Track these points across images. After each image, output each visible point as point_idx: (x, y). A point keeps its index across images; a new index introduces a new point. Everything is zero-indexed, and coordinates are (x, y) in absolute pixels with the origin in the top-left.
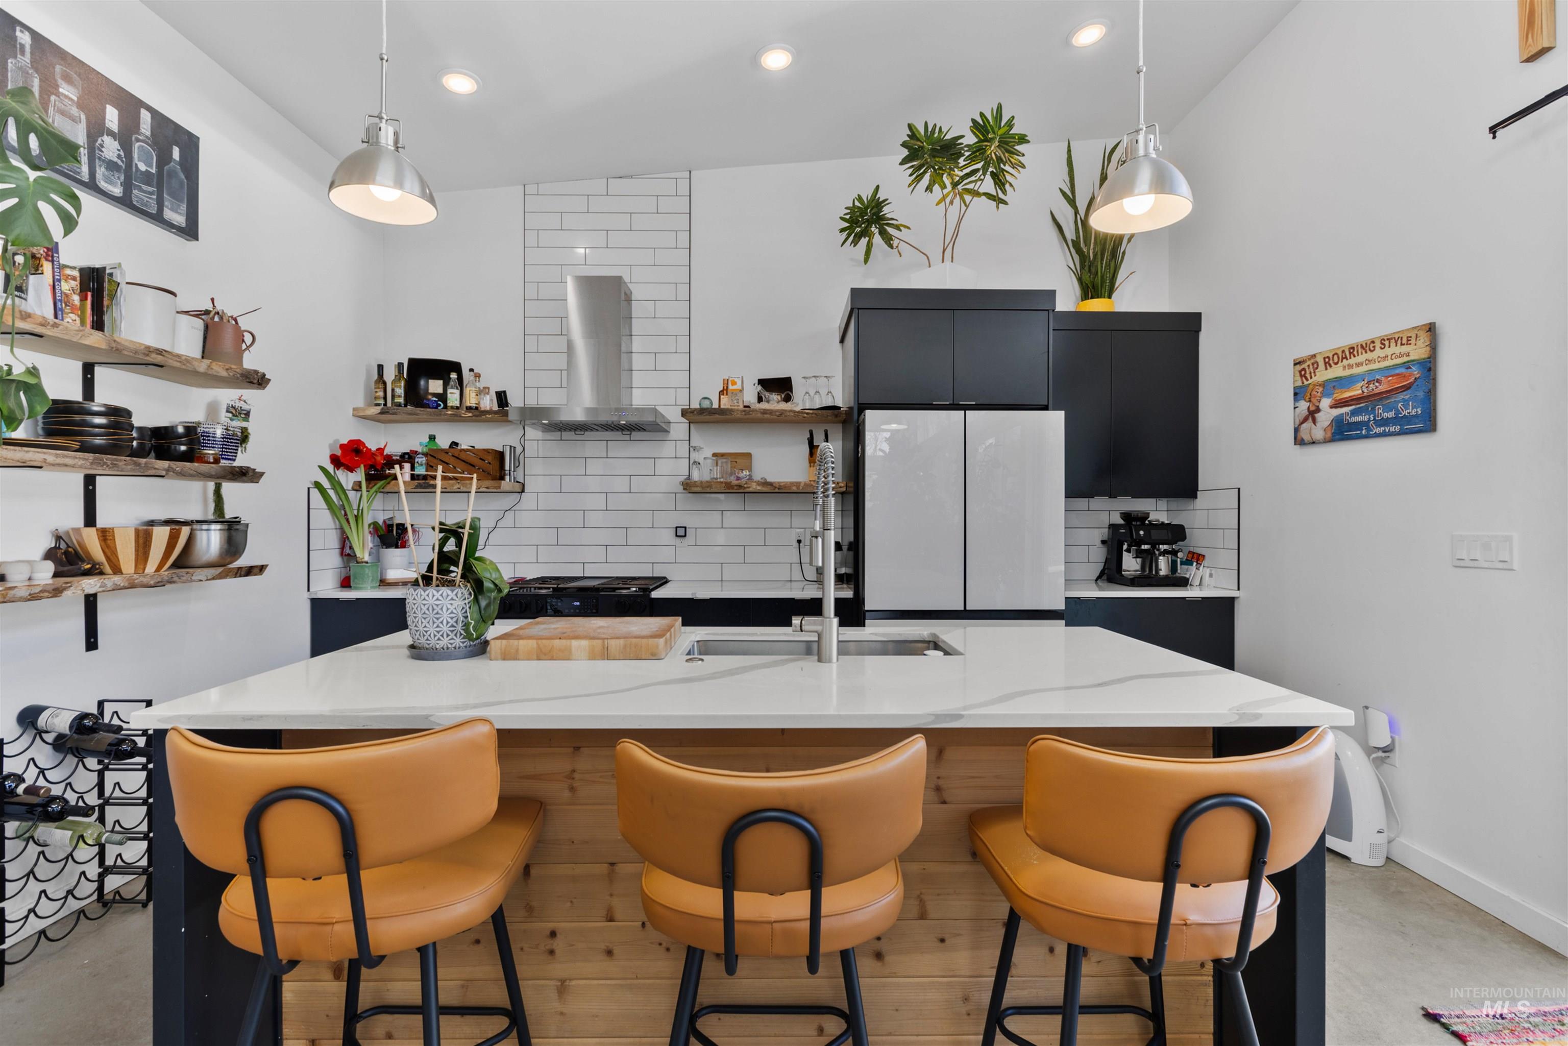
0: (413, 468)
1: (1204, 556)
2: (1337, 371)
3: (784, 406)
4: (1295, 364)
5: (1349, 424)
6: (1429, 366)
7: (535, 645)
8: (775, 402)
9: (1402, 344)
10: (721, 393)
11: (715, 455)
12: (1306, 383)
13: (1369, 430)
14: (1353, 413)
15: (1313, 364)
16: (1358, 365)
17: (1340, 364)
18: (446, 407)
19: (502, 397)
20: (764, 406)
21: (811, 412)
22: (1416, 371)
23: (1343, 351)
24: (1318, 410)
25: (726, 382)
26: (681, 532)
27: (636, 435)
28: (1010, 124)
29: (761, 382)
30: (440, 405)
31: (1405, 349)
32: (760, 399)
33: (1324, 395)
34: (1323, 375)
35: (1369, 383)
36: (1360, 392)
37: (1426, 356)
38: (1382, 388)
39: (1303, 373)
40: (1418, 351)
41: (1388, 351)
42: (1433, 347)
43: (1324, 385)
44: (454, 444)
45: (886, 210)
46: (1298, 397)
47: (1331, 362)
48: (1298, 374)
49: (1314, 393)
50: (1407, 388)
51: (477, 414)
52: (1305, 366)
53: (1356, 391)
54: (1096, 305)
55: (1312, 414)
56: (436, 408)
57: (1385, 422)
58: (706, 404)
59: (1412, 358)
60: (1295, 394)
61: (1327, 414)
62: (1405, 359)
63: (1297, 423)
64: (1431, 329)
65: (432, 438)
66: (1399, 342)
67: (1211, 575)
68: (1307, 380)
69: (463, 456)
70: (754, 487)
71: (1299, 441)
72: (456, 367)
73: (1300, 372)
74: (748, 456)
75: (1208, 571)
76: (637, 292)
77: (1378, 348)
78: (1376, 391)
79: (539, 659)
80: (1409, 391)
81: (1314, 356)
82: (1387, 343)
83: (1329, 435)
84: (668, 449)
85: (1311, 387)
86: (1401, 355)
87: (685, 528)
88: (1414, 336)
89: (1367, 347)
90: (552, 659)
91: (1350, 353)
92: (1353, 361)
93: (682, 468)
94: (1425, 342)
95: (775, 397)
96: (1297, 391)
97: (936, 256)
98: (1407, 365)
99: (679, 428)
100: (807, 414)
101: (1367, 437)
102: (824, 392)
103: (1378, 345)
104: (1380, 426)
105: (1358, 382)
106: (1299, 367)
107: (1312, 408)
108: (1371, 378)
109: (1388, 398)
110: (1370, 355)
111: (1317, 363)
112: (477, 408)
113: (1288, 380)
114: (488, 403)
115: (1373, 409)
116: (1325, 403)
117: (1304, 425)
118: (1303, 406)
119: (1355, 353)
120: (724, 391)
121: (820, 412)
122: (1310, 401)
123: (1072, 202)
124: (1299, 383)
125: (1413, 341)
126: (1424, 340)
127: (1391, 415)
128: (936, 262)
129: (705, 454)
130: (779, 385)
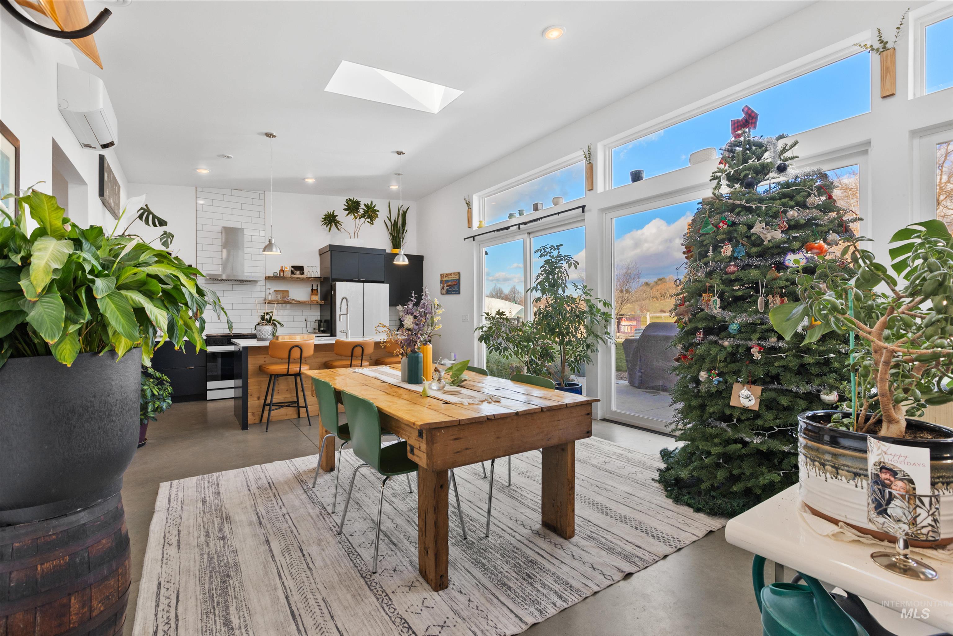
3: (302, 276)
4: (440, 275)
5: (448, 291)
6: (459, 280)
8: (298, 274)
10: (280, 271)
11: (275, 291)
12: (442, 280)
13: (451, 292)
14: (449, 288)
16: (450, 278)
17: (447, 277)
20: (296, 276)
21: (313, 278)
23: (447, 274)
25: (282, 267)
27: (245, 283)
28: (375, 206)
29: (292, 267)
32: (292, 273)
33: (445, 283)
34: (445, 279)
38: (454, 284)
39: (442, 277)
41: (454, 276)
43: (445, 281)
45: (337, 217)
46: (441, 283)
49: (443, 282)
53: (449, 284)
55: (443, 287)
57: (453, 291)
58: (275, 274)
61: (446, 288)
64: (459, 273)
70: (294, 302)
71: (441, 294)
74: (287, 291)
77: (452, 275)
78: (452, 284)
80: (457, 285)
81: (443, 274)
82: (454, 274)
83: (446, 292)
84: (257, 288)
86: (456, 278)
89: (450, 274)
93: (263, 295)
94: (459, 276)
95: (298, 272)
97: (352, 235)
98: (456, 280)
99: (262, 283)
100: (311, 279)
101: (451, 294)
102: (317, 271)
105: (450, 281)
108: (452, 281)
109: (454, 286)
113: (439, 279)
115: (452, 288)
116: (445, 285)
117: (442, 290)
121: (315, 278)
122: (443, 284)
123: (390, 220)
125: (457, 275)
127: (455, 290)
128: (352, 237)
129: (272, 291)
130: (300, 269)
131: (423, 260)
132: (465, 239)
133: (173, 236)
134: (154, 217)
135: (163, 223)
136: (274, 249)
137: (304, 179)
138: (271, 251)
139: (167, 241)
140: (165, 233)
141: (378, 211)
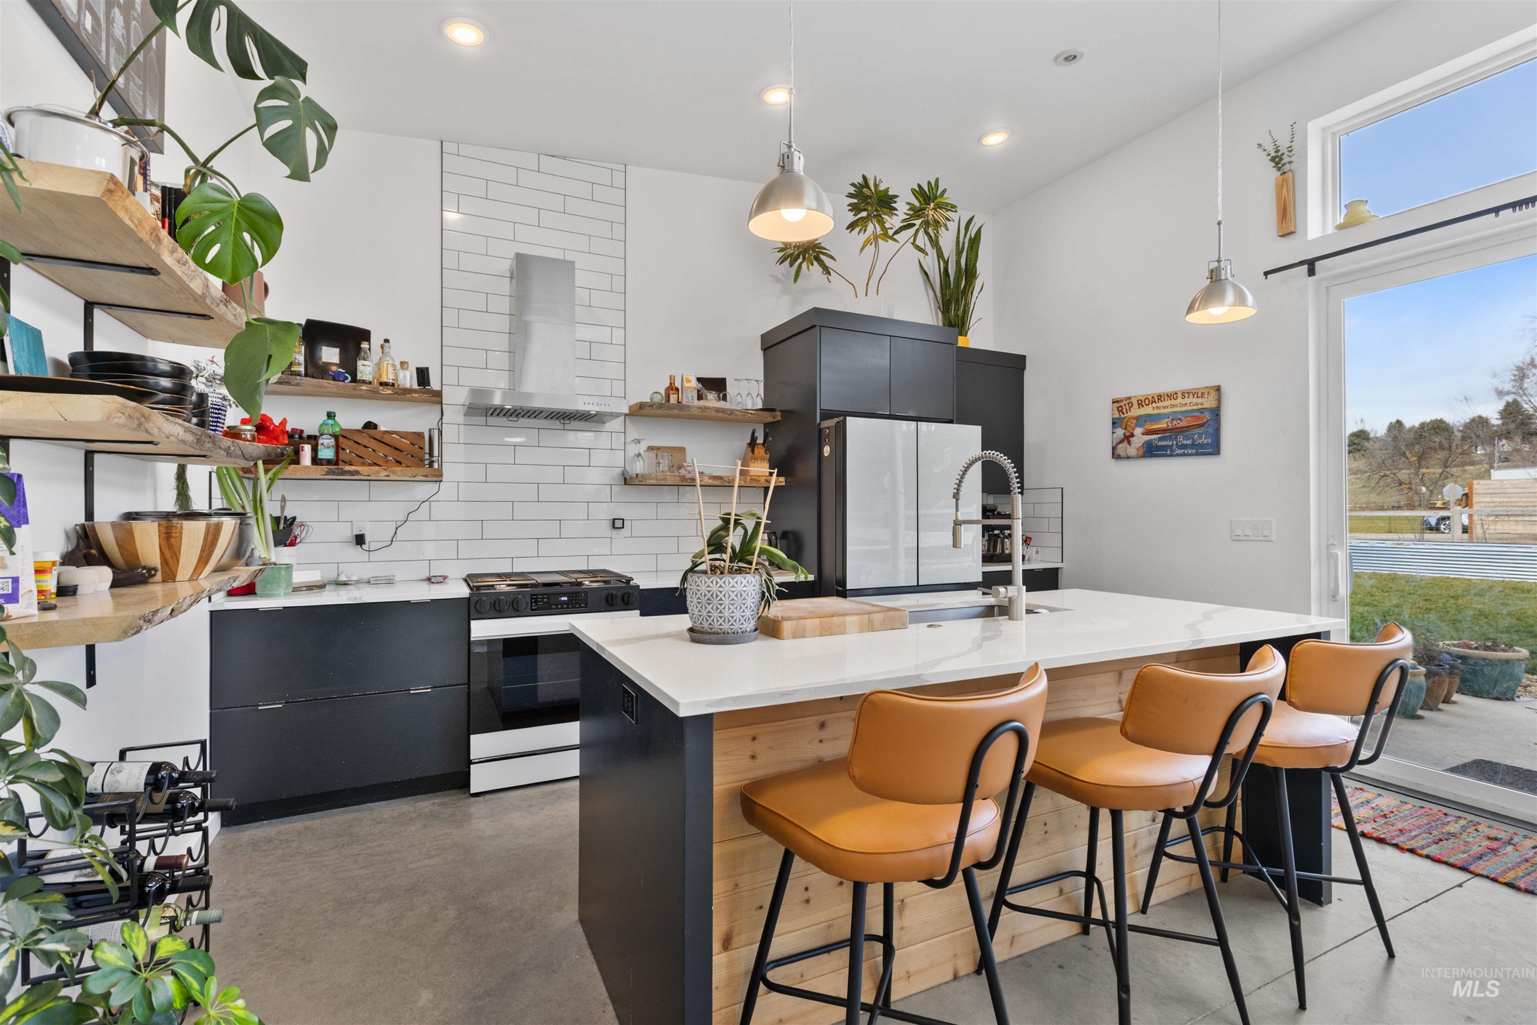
0: (315, 450)
1: (1031, 538)
2: (1148, 410)
3: (721, 404)
4: (1113, 402)
5: (1159, 446)
6: (1216, 413)
7: (818, 624)
8: (712, 400)
9: (1197, 397)
10: (670, 388)
11: (652, 448)
12: (1122, 416)
13: (1172, 450)
14: (1160, 439)
15: (1128, 404)
16: (1164, 407)
17: (1150, 405)
18: (354, 380)
19: (423, 375)
20: (702, 403)
21: (753, 412)
22: (1207, 416)
23: (1153, 397)
24: (1132, 435)
25: (672, 378)
26: (616, 524)
28: (943, 193)
30: (347, 378)
31: (1200, 400)
32: (700, 397)
33: (1137, 425)
34: (1136, 412)
35: (1173, 420)
36: (1166, 425)
37: (1215, 406)
38: (1182, 424)
39: (1120, 409)
40: (1209, 402)
41: (1187, 400)
42: (1219, 400)
43: (1137, 418)
44: (371, 425)
46: (1116, 425)
47: (1143, 403)
48: (1116, 409)
49: (1129, 423)
50: (1202, 425)
51: (395, 391)
52: (1122, 404)
53: (1163, 425)
55: (1128, 438)
56: (343, 381)
57: (1185, 447)
58: (656, 399)
59: (1205, 406)
60: (1114, 423)
61: (1140, 438)
62: (1200, 407)
63: (1115, 443)
64: (1218, 389)
65: (331, 415)
66: (1196, 395)
67: (1037, 552)
68: (1124, 414)
69: (387, 439)
70: (699, 480)
71: (1116, 456)
72: (360, 335)
73: (1118, 408)
74: (682, 450)
75: (1035, 549)
76: (581, 278)
77: (1179, 398)
78: (1178, 426)
79: (821, 635)
80: (1202, 428)
81: (1130, 398)
82: (1186, 395)
83: (1141, 453)
84: (605, 440)
85: (1126, 419)
86: (1197, 404)
87: (623, 520)
88: (1206, 393)
89: (1172, 396)
90: (832, 634)
91: (1158, 399)
92: (1160, 404)
93: (618, 460)
94: (1214, 397)
95: (713, 395)
96: (1115, 421)
97: (861, 288)
98: (1202, 411)
99: (620, 422)
100: (751, 414)
101: (1170, 456)
102: (754, 394)
103: (1180, 395)
104: (1181, 449)
105: (1164, 418)
106: (1116, 405)
107: (1127, 434)
108: (1174, 416)
109: (1186, 431)
110: (1173, 402)
111: (1131, 403)
112: (393, 385)
113: (1106, 414)
114: (408, 379)
115: (1176, 438)
116: (1138, 431)
117: (1120, 445)
118: (1120, 432)
119: (1162, 399)
120: (672, 387)
121: (760, 412)
122: (1126, 429)
124: (1117, 416)
125: (1206, 396)
126: (1213, 396)
127: (1189, 442)
128: (861, 291)
129: (643, 447)
130: (717, 385)
131: (1024, 368)
132: (1266, 274)
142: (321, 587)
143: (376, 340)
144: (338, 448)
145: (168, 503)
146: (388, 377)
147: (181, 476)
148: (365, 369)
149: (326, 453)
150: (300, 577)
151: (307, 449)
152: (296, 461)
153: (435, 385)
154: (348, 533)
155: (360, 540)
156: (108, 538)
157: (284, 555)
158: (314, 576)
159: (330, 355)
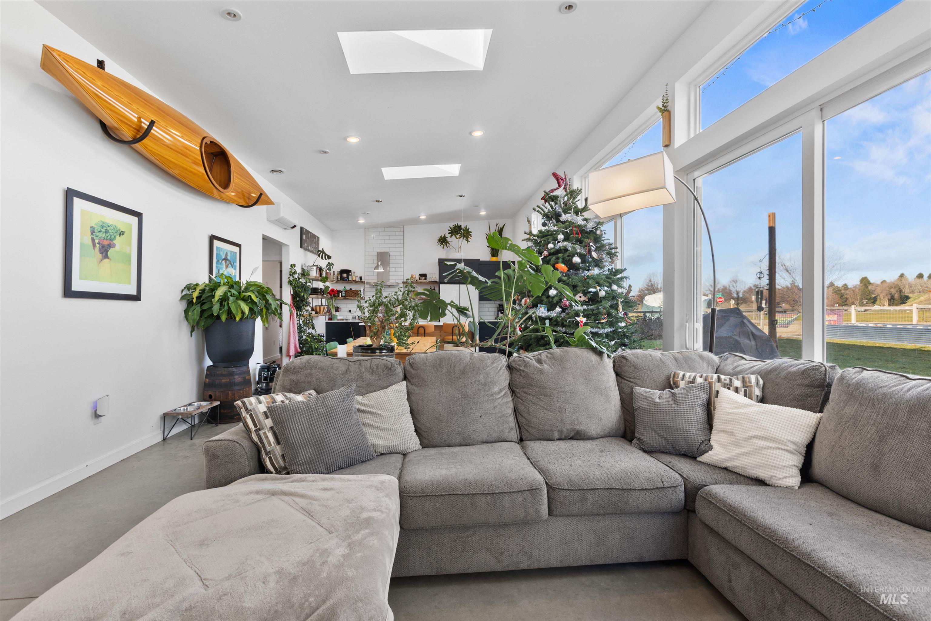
3: (425, 280)
8: (423, 280)
18: (349, 280)
19: (361, 278)
20: (420, 281)
21: (430, 282)
25: (412, 275)
27: (391, 286)
28: (469, 229)
29: (420, 275)
44: (351, 289)
45: (447, 240)
51: (356, 282)
54: (494, 259)
56: (347, 281)
58: (407, 280)
65: (345, 287)
69: (353, 292)
72: (350, 271)
76: (391, 253)
95: (423, 278)
102: (434, 277)
114: (358, 279)
120: (412, 277)
121: (433, 282)
128: (457, 251)
130: (424, 276)
133: (333, 265)
134: (326, 254)
135: (329, 257)
136: (380, 268)
137: (419, 217)
138: (378, 269)
139: (330, 267)
140: (329, 263)
141: (471, 232)
142: (343, 320)
143: (352, 272)
144: (345, 294)
145: (320, 304)
146: (354, 279)
147: (321, 300)
148: (350, 278)
149: (344, 295)
150: (339, 318)
151: (341, 294)
152: (339, 296)
153: (363, 280)
154: (348, 310)
155: (350, 311)
156: (314, 308)
157: (337, 313)
158: (341, 318)
159: (345, 275)
